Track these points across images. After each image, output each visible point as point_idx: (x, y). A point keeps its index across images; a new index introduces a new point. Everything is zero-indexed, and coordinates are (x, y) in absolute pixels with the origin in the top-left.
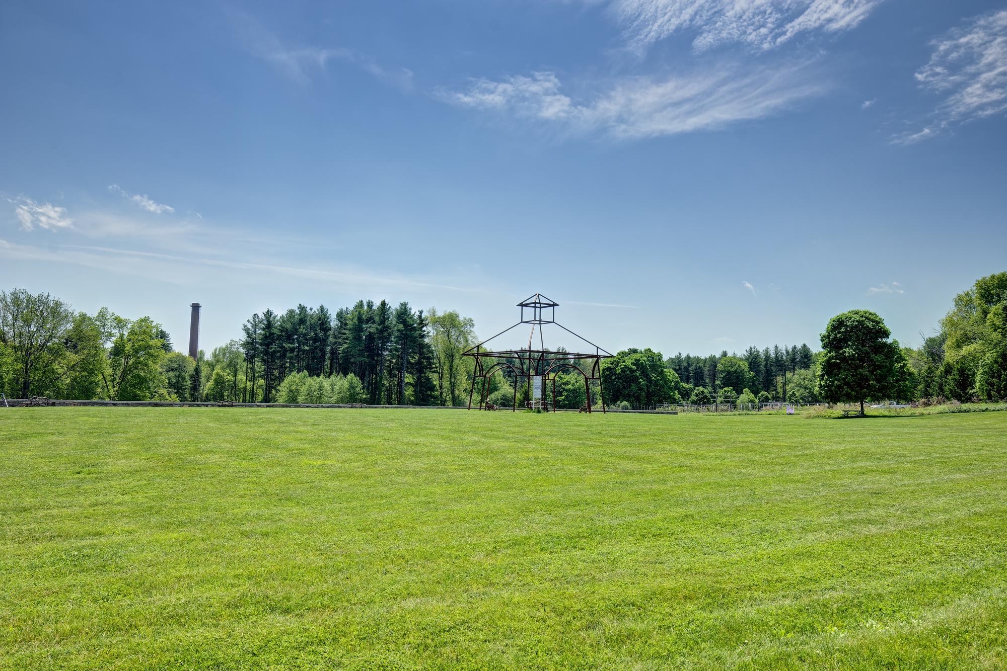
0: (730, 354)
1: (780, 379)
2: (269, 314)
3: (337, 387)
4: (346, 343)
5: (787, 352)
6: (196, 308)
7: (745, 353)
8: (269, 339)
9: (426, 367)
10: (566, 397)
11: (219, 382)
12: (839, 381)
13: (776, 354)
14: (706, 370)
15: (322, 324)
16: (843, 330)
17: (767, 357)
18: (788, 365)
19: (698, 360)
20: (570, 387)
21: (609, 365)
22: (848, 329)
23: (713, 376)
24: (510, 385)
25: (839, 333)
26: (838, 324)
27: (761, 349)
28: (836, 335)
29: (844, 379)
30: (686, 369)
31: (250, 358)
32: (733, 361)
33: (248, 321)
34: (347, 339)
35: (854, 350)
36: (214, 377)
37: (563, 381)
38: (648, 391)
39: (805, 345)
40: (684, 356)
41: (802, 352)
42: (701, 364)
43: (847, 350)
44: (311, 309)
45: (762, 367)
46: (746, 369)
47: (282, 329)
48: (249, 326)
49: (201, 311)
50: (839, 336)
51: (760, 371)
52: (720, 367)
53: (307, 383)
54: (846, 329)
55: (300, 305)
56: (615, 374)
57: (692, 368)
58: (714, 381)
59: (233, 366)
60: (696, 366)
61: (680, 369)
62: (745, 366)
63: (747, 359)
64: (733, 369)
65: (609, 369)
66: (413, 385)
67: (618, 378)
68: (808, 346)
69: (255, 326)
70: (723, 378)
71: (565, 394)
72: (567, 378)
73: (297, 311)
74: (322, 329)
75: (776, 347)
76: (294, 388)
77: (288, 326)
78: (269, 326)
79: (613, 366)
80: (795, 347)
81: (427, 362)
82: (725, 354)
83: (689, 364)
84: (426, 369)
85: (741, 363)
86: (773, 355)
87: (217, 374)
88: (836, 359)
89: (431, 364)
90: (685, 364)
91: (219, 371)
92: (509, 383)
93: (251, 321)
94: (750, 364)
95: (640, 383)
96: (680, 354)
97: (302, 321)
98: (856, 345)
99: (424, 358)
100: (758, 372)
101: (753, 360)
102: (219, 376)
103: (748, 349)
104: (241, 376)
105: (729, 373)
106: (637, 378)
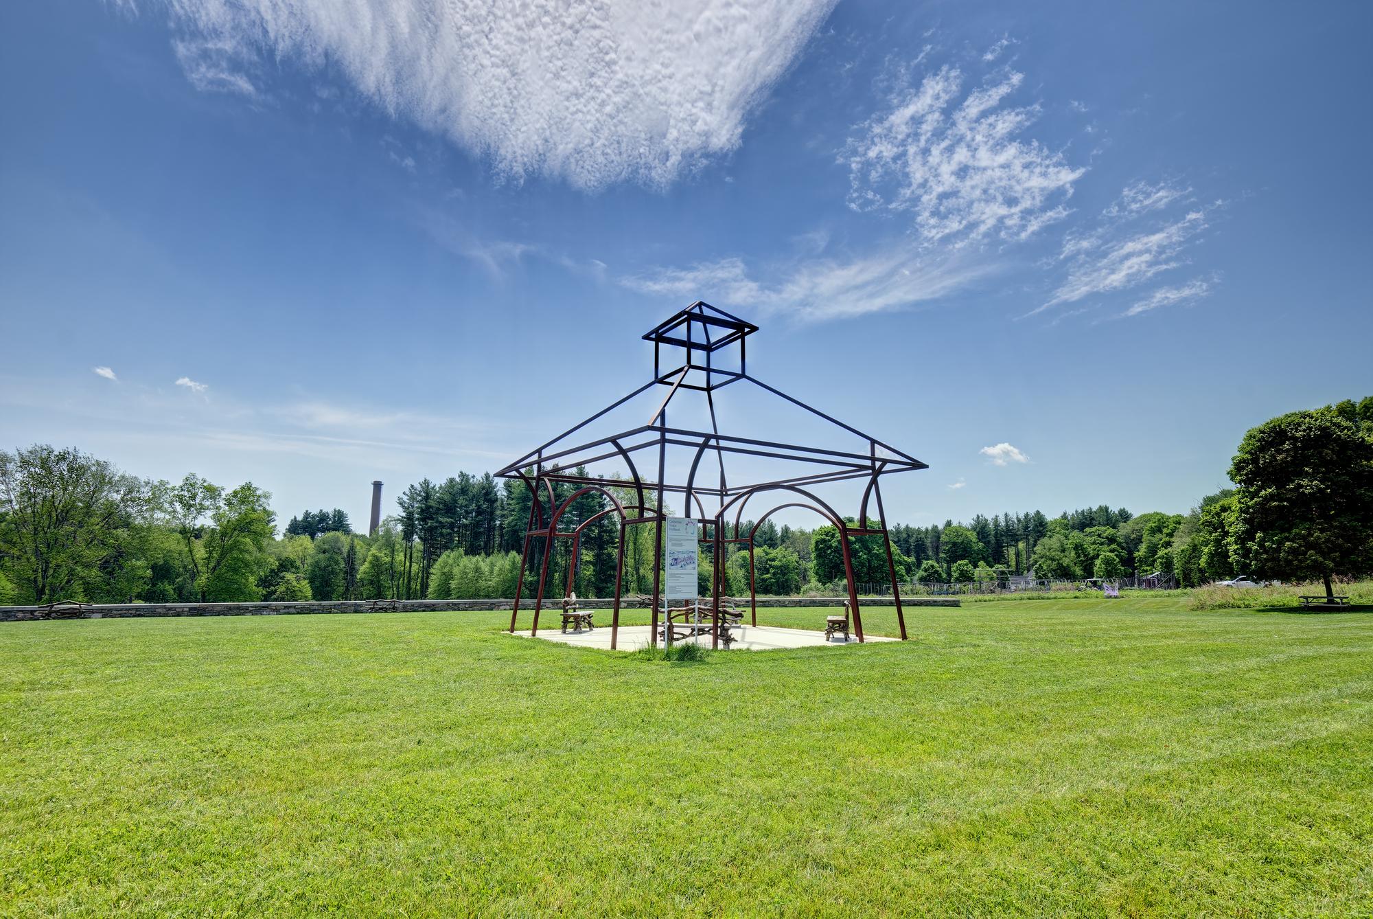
0: (955, 524)
1: (1012, 551)
2: (426, 482)
3: (496, 569)
4: (512, 515)
5: (1019, 520)
6: (377, 486)
7: (972, 522)
8: (427, 513)
9: (608, 543)
10: (774, 574)
11: (376, 563)
12: (1293, 541)
13: (1007, 521)
14: (928, 542)
15: (487, 493)
16: (1286, 447)
17: (997, 525)
18: (1021, 535)
19: (919, 531)
20: (777, 563)
21: (823, 537)
22: (1299, 444)
23: (937, 550)
24: (711, 562)
25: (1279, 452)
26: (1274, 436)
27: (990, 517)
28: (1273, 456)
29: (1304, 538)
30: (906, 541)
31: (408, 535)
32: (959, 531)
33: (404, 493)
34: (513, 510)
35: (1322, 482)
36: (369, 559)
37: (768, 557)
38: (870, 566)
39: (1038, 512)
40: (903, 526)
41: (1036, 519)
42: (922, 536)
43: (1305, 482)
44: (473, 477)
45: (992, 538)
46: (974, 540)
47: (441, 501)
48: (405, 498)
49: (384, 489)
50: (1279, 457)
51: (989, 542)
52: (943, 538)
53: (462, 564)
54: (1294, 444)
55: (461, 472)
56: (830, 547)
57: (912, 540)
58: (937, 554)
59: (389, 545)
60: (917, 537)
61: (899, 540)
62: (973, 537)
63: (974, 529)
64: (960, 540)
65: (823, 541)
66: (594, 564)
67: (835, 552)
68: (1042, 512)
69: (412, 498)
70: (948, 550)
71: (772, 571)
72: (774, 553)
73: (458, 480)
74: (486, 500)
75: (1006, 515)
76: (446, 570)
77: (447, 497)
78: (427, 497)
79: (827, 538)
80: (1027, 515)
81: (609, 536)
82: (949, 524)
83: (909, 536)
84: (607, 544)
85: (969, 533)
86: (1003, 524)
87: (374, 555)
88: (1281, 500)
89: (613, 538)
90: (904, 535)
91: (374, 552)
92: (708, 561)
93: (408, 493)
94: (978, 534)
95: (861, 557)
96: (899, 525)
97: (464, 491)
98: (1322, 472)
99: (605, 531)
100: (987, 543)
101: (981, 529)
102: (376, 558)
103: (975, 517)
104: (400, 557)
105: (954, 544)
106: (857, 551)
